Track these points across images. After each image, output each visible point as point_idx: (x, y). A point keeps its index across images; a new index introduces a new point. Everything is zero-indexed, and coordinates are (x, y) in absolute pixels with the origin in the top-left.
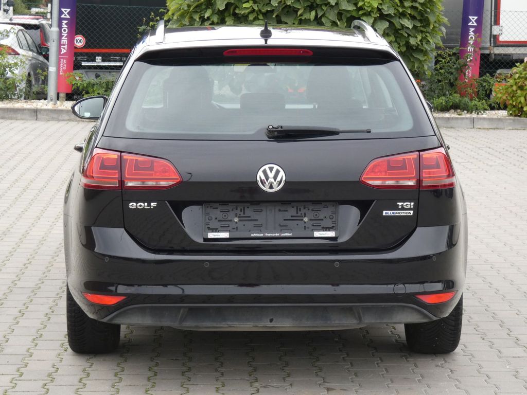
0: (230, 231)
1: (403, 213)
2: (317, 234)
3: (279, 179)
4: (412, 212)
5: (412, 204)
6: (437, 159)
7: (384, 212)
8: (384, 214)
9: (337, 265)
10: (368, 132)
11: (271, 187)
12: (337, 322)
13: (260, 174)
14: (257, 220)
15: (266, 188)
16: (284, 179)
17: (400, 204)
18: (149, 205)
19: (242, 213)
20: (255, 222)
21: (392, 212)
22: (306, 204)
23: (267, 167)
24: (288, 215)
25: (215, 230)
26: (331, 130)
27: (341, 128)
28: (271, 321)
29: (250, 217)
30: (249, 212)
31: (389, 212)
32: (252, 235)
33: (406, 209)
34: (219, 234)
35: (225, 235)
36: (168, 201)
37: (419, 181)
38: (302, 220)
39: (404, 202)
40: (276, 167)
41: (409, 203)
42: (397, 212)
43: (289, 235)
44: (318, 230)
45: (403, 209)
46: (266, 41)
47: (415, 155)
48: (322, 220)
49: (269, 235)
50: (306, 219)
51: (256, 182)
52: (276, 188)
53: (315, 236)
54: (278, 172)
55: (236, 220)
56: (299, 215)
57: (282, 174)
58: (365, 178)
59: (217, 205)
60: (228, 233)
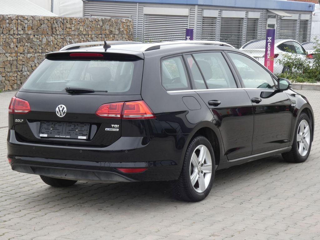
0: (48, 134)
1: (114, 130)
2: (79, 137)
3: (64, 111)
4: (118, 129)
5: (118, 126)
6: (134, 106)
7: (106, 129)
8: (106, 130)
9: (81, 152)
10: (106, 92)
11: (61, 115)
12: (90, 178)
13: (57, 109)
14: (59, 130)
15: (59, 115)
16: (66, 111)
17: (113, 125)
18: (21, 121)
19: (54, 126)
20: (58, 131)
21: (109, 129)
22: (78, 123)
23: (60, 106)
24: (70, 128)
25: (43, 133)
26: (91, 90)
27: (95, 90)
28: (66, 175)
29: (56, 128)
30: (57, 126)
31: (108, 129)
32: (55, 136)
33: (115, 128)
34: (44, 135)
35: (46, 135)
36: (28, 120)
37: (122, 116)
38: (76, 131)
39: (115, 125)
40: (63, 106)
41: (117, 125)
42: (111, 129)
43: (69, 137)
44: (80, 136)
45: (114, 128)
46: (106, 50)
47: (122, 103)
48: (83, 131)
49: (62, 136)
50: (77, 130)
51: (55, 112)
52: (63, 116)
53: (78, 138)
54: (64, 108)
55: (51, 129)
56: (75, 128)
57: (65, 109)
58: (98, 113)
59: (45, 122)
60: (47, 135)
